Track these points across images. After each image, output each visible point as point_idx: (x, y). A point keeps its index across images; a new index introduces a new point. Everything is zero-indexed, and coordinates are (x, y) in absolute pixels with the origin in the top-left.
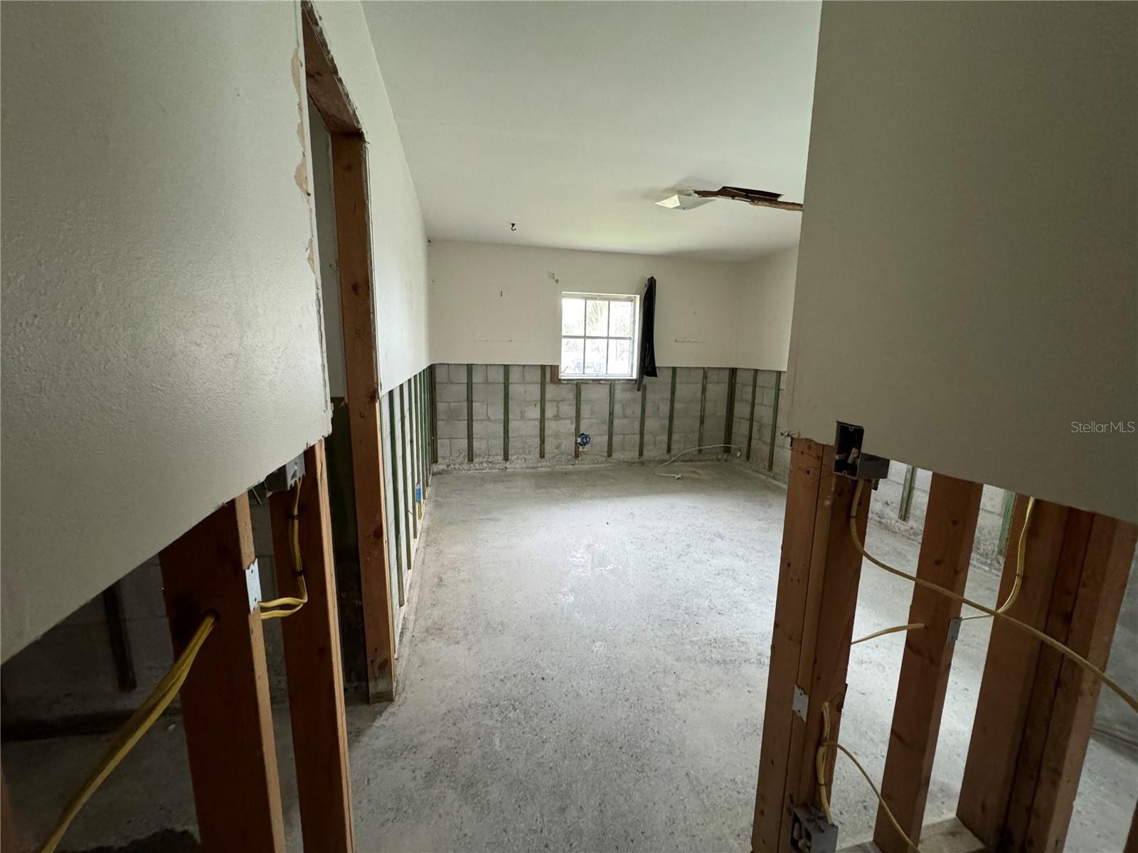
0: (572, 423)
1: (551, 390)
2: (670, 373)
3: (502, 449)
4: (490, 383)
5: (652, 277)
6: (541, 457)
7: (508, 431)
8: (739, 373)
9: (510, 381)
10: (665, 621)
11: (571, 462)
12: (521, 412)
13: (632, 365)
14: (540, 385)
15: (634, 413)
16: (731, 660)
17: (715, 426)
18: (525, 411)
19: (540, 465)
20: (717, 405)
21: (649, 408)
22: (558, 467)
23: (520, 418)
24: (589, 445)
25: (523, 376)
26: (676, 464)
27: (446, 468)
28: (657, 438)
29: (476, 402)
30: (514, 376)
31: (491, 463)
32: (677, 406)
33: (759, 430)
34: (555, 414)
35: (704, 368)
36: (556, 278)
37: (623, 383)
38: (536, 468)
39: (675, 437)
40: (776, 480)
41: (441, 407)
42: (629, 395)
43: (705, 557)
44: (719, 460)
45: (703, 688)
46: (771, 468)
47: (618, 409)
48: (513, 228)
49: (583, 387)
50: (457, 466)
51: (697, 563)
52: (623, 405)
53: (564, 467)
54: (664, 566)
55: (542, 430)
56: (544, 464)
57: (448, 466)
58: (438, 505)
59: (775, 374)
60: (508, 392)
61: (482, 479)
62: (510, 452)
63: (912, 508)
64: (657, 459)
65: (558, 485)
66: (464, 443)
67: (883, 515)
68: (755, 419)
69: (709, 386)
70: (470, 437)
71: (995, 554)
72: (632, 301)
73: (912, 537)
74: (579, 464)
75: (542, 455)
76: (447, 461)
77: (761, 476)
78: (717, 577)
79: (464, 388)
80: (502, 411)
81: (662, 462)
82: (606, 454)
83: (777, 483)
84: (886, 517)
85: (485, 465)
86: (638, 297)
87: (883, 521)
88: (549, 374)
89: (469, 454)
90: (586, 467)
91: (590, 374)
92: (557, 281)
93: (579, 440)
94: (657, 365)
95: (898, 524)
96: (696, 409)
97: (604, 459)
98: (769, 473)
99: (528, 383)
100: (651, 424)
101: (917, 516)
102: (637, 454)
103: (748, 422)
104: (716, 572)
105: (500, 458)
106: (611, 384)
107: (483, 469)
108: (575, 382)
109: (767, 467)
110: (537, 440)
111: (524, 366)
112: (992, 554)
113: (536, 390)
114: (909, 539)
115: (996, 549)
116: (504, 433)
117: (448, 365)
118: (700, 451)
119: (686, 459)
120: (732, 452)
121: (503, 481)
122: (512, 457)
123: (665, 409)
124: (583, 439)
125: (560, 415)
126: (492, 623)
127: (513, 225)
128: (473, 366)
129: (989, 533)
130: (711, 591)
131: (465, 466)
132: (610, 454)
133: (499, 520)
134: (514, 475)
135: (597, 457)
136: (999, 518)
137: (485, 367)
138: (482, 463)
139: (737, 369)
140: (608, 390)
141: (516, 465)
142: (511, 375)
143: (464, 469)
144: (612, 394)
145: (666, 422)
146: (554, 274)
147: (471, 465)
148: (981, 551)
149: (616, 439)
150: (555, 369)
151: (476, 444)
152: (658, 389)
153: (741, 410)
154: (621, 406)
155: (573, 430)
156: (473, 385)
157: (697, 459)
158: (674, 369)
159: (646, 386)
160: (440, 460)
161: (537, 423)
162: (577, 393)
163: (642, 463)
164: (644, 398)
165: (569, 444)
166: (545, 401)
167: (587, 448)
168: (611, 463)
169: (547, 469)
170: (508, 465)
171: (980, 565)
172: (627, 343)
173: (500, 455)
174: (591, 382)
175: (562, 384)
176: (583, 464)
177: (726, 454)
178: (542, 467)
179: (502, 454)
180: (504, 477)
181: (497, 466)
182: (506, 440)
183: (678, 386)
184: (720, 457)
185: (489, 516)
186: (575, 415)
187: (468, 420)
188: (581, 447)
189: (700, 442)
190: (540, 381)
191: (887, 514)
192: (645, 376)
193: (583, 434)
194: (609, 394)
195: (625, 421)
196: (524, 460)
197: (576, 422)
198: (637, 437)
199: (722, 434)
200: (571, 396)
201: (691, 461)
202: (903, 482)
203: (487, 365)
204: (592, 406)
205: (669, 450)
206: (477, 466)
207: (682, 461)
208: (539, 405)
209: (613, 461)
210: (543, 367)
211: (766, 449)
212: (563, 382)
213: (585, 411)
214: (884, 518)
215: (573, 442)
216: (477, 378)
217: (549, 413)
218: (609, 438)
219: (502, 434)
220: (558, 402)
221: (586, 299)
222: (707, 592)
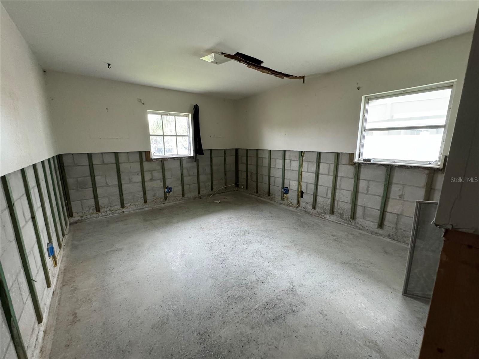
0: (161, 182)
1: (146, 165)
2: (209, 152)
3: (119, 201)
4: (105, 164)
5: (197, 104)
6: (144, 202)
7: (122, 191)
8: (239, 151)
9: (120, 161)
10: (237, 298)
11: (163, 203)
12: (129, 179)
13: (190, 149)
14: (139, 163)
15: (193, 173)
16: (279, 316)
17: (231, 175)
18: (132, 178)
19: (145, 206)
20: (231, 166)
21: (201, 170)
22: (155, 206)
23: (129, 182)
24: (172, 192)
25: (128, 158)
26: (216, 195)
27: (80, 219)
28: (206, 184)
29: (97, 176)
30: (122, 159)
31: (112, 210)
32: (214, 168)
33: (251, 176)
34: (151, 178)
35: (224, 149)
36: (142, 102)
37: (187, 159)
38: (142, 209)
39: (214, 183)
40: (260, 197)
41: (70, 181)
42: (190, 165)
43: (245, 246)
44: (234, 190)
45: (273, 346)
46: (257, 192)
47: (185, 172)
48: (109, 67)
49: (165, 162)
50: (89, 216)
51: (242, 251)
52: (188, 170)
53: (159, 205)
54: (226, 258)
55: (144, 187)
56: (147, 206)
57: (82, 217)
58: (74, 248)
59: (256, 151)
60: (119, 168)
61: (108, 221)
62: (125, 203)
63: (317, 204)
64: (207, 194)
65: (158, 218)
66: (92, 202)
67: (306, 208)
68: (248, 171)
69: (227, 158)
70: (96, 197)
71: (349, 219)
72: (187, 116)
73: (318, 216)
74: (167, 203)
75: (145, 201)
76: (80, 214)
77: (253, 196)
78: (254, 258)
79: (87, 168)
80: (117, 180)
81: (209, 195)
82: (181, 196)
83: (260, 198)
84: (307, 208)
85: (109, 212)
86: (190, 114)
87: (306, 210)
88: (145, 156)
89: (96, 207)
90: (172, 204)
91: (169, 155)
92: (143, 104)
93: (166, 190)
94: (203, 149)
95: (312, 211)
96: (222, 169)
97: (180, 198)
98: (257, 194)
99: (132, 162)
100: (202, 177)
101: (319, 207)
102: (197, 193)
103: (246, 173)
104: (252, 255)
105: (119, 207)
106: (180, 159)
107: (108, 215)
108: (161, 159)
109: (256, 192)
110: (142, 194)
111: (128, 153)
112: (348, 219)
113: (137, 166)
114: (317, 216)
115: (350, 217)
116: (120, 192)
117: (73, 154)
118: (226, 188)
119: (220, 192)
120: (240, 186)
121: (122, 221)
122: (127, 205)
123: (208, 170)
124: (168, 190)
125: (154, 178)
126: (121, 347)
127: (109, 65)
128: (92, 154)
129: (347, 211)
130: (254, 268)
131: (95, 215)
132: (183, 195)
133: (121, 250)
134: (129, 215)
135: (177, 198)
136: (350, 204)
137: (101, 154)
138: (106, 212)
139: (238, 149)
140: (179, 163)
141: (129, 209)
142: (120, 158)
143: (94, 217)
144: (181, 165)
145: (209, 176)
146: (141, 100)
147: (99, 214)
148: (344, 218)
149: (186, 187)
150: (148, 153)
151: (100, 201)
152: (204, 160)
153: (242, 167)
154: (187, 170)
155: (162, 186)
156: (94, 166)
157: (225, 191)
158: (211, 150)
159: (198, 159)
160: (75, 214)
161: (140, 184)
162: (162, 165)
163: (200, 197)
164: (198, 165)
165: (160, 193)
166: (143, 172)
167: (171, 194)
168: (185, 199)
169: (150, 208)
170: (124, 210)
171: (344, 224)
172: (187, 138)
173: (118, 205)
174: (169, 159)
175: (153, 161)
176: (170, 202)
177: (237, 187)
178: (146, 207)
179: (120, 204)
180: (122, 218)
181: (117, 212)
182: (121, 196)
183: (213, 159)
184: (234, 189)
185: (113, 249)
186: (162, 177)
187: (93, 188)
188: (167, 194)
189: (226, 184)
190: (139, 161)
191: (308, 207)
192: (197, 154)
193: (168, 187)
194: (179, 164)
195: (189, 178)
196: (134, 206)
197: (163, 182)
198: (196, 185)
199: (234, 179)
200: (159, 168)
201: (223, 193)
202: (313, 194)
203: (102, 153)
204: (171, 172)
205: (212, 189)
206: (103, 214)
207: (218, 193)
208: (140, 174)
209: (186, 198)
210: (140, 153)
211: (255, 184)
212: (154, 160)
213: (168, 174)
214: (306, 209)
215: (163, 192)
216: (95, 162)
217: (147, 178)
218: (182, 187)
219: (118, 193)
220: (151, 171)
221: (162, 115)
222: (252, 269)
